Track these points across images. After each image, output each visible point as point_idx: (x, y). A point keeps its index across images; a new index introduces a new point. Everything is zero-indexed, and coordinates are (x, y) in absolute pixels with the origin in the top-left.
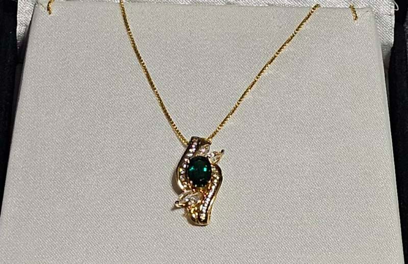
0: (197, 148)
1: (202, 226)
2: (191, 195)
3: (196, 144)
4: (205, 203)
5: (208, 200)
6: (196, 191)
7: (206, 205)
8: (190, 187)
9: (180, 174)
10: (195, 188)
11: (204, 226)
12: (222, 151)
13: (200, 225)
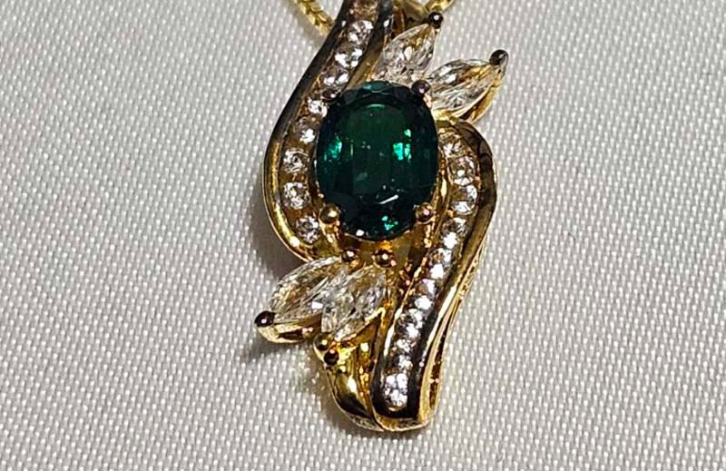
0: (374, 44)
1: (394, 435)
2: (336, 281)
3: (369, 26)
4: (409, 319)
5: (425, 303)
6: (364, 261)
7: (413, 332)
8: (331, 239)
9: (284, 177)
10: (356, 245)
11: (408, 435)
12: (498, 58)
13: (386, 435)
